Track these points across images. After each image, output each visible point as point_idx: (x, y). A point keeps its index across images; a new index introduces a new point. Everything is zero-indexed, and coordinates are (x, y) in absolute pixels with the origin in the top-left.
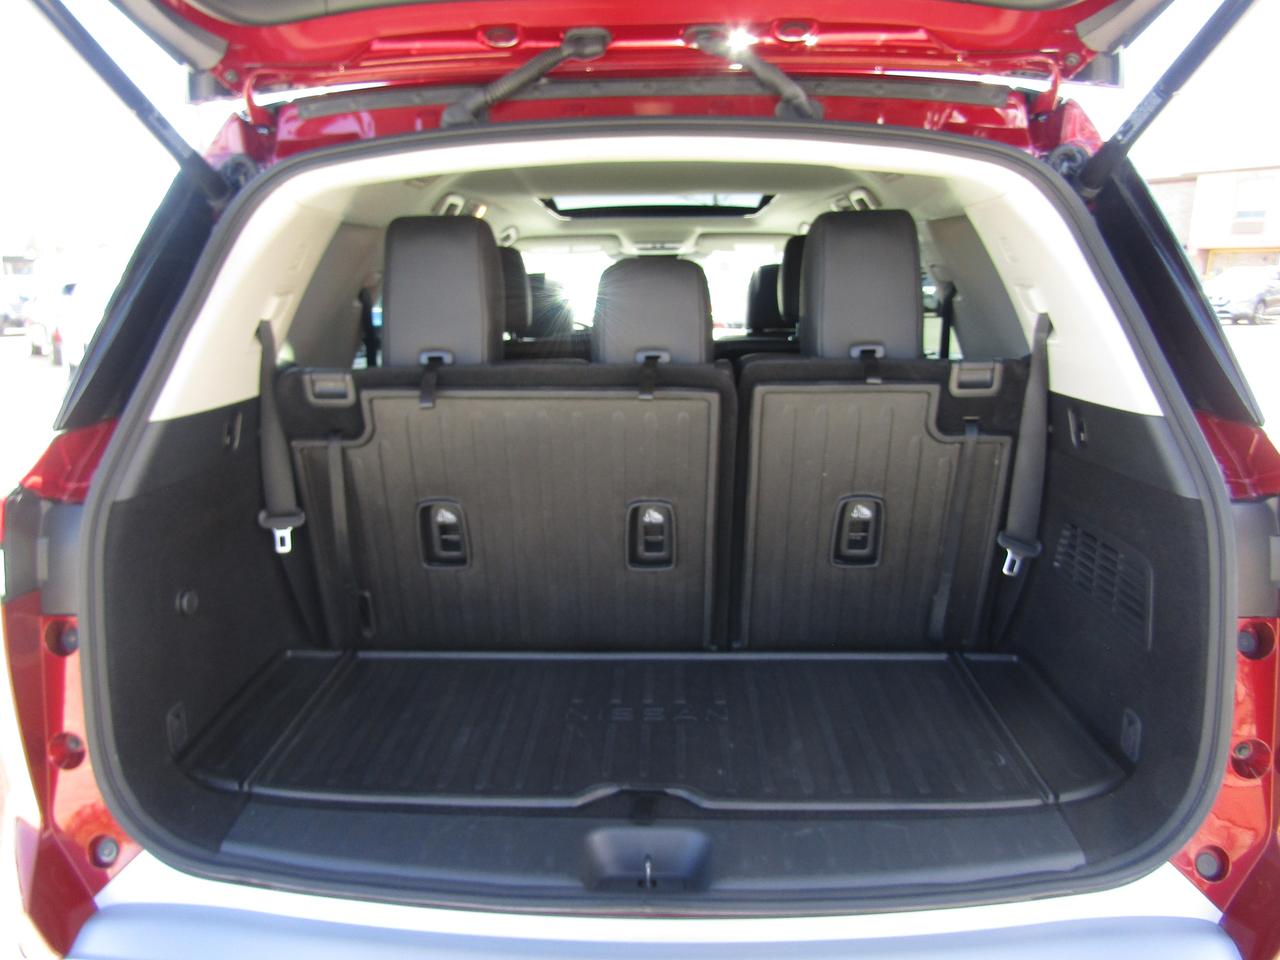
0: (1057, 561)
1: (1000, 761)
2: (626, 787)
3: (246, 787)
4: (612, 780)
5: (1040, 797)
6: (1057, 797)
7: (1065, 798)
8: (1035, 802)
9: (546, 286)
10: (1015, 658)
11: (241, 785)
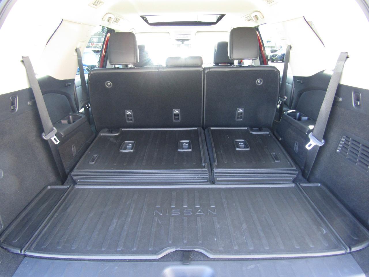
0: (338, 149)
1: (324, 232)
2: (179, 249)
3: (23, 252)
4: (173, 245)
5: (344, 250)
6: (350, 249)
7: (353, 249)
8: (343, 252)
9: (145, 51)
10: (319, 185)
11: (21, 251)
